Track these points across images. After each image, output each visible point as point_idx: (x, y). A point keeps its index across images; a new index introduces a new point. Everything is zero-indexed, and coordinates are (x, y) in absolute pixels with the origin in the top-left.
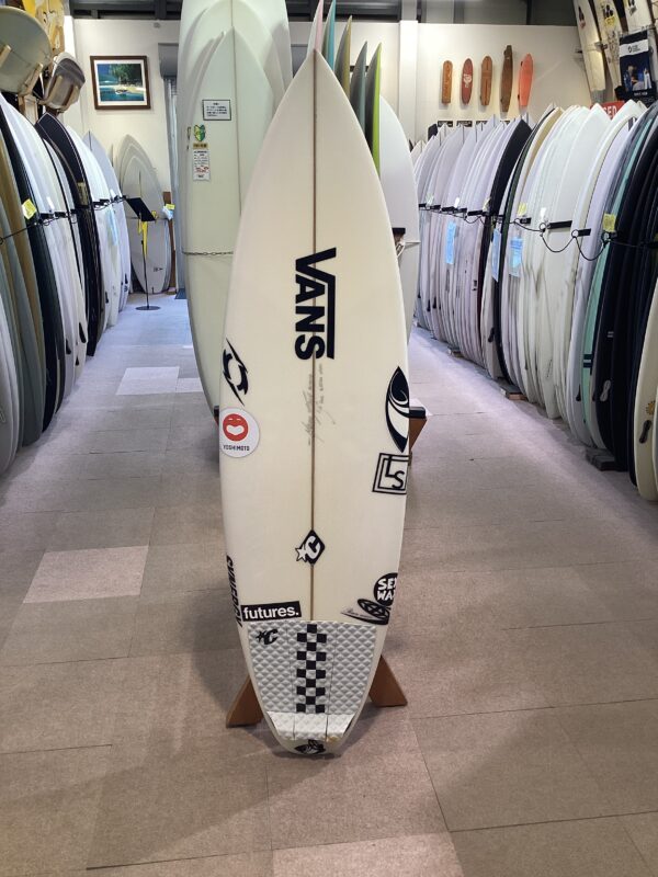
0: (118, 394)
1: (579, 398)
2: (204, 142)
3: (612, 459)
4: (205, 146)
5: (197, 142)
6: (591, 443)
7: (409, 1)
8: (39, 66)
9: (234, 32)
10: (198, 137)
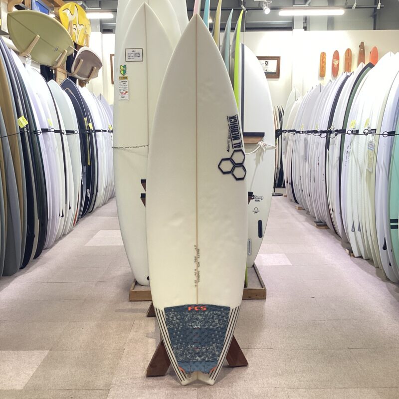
0: (86, 245)
2: (126, 75)
4: (126, 78)
5: (121, 76)
7: (299, 17)
8: (65, 51)
9: (145, 5)
10: (122, 72)
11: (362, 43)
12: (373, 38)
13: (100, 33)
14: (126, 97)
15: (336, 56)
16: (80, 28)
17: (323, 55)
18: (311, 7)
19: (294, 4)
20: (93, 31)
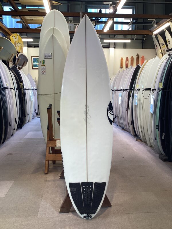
0: (24, 138)
1: (156, 139)
2: (44, 64)
3: (167, 158)
4: (45, 65)
5: (42, 64)
6: (161, 153)
7: (112, 43)
8: (13, 54)
9: (53, 35)
10: (43, 63)
11: (138, 54)
12: (142, 52)
13: (27, 47)
14: (45, 73)
15: (127, 59)
16: (19, 45)
17: (122, 59)
18: (117, 39)
19: (110, 37)
20: (24, 46)
